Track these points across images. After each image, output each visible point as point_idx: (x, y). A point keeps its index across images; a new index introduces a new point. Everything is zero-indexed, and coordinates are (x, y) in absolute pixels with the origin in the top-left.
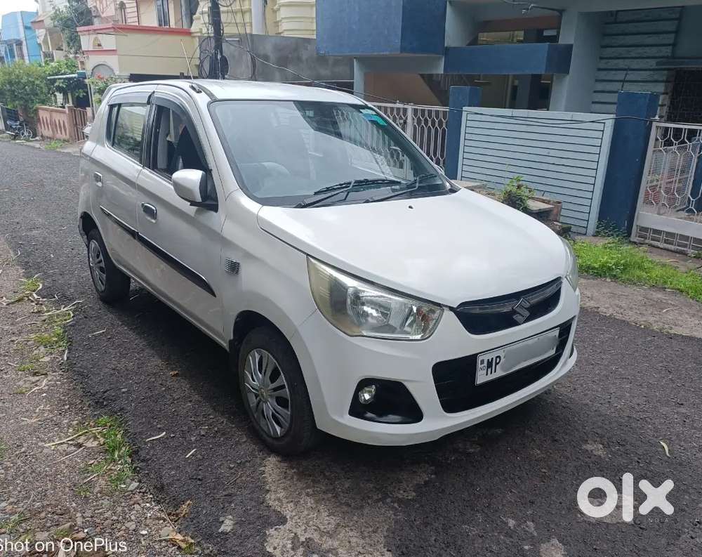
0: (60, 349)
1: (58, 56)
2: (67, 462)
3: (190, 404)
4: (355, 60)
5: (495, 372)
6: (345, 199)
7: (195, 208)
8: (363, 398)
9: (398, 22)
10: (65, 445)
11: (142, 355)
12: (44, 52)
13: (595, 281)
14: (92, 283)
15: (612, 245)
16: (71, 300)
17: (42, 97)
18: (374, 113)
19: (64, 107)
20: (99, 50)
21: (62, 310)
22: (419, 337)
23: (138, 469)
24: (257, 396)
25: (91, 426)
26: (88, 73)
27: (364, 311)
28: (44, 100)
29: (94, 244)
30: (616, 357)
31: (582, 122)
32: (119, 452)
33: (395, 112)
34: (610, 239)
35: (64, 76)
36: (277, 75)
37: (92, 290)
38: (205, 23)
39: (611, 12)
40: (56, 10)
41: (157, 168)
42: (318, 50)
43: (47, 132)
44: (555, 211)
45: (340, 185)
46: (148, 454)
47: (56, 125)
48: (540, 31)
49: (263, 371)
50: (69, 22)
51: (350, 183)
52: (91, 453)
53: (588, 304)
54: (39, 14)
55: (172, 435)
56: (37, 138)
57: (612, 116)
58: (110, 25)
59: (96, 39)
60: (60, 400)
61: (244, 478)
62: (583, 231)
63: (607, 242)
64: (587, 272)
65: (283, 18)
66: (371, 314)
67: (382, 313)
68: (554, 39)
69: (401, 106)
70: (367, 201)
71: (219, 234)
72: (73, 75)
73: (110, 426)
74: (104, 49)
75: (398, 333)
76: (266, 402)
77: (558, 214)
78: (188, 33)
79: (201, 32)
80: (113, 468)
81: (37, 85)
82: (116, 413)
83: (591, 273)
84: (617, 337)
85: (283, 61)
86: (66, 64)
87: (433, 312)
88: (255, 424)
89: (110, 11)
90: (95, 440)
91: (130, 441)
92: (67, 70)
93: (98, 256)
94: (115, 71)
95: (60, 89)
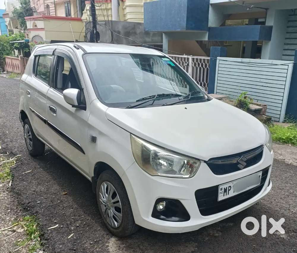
0: (8, 180)
1: (16, 31)
2: (7, 240)
3: (72, 210)
4: (163, 33)
5: (228, 194)
6: (152, 104)
7: (75, 109)
8: (159, 208)
9: (185, 15)
10: (7, 231)
11: (49, 184)
12: (9, 30)
13: (284, 146)
14: (26, 146)
15: (292, 127)
16: (15, 155)
17: (7, 52)
18: (169, 60)
19: (18, 57)
20: (35, 28)
21: (10, 160)
22: (188, 176)
23: (43, 244)
24: (105, 206)
25: (21, 221)
26: (30, 40)
27: (160, 163)
28: (8, 53)
29: (27, 126)
30: (293, 185)
31: (276, 65)
32: (34, 235)
33: (180, 59)
34: (291, 124)
35: (18, 42)
36: (124, 41)
37: (26, 150)
38: (88, 15)
39: (292, 9)
40: (15, 9)
41: (57, 88)
42: (145, 28)
43: (10, 70)
44: (263, 110)
45: (150, 97)
46: (48, 236)
47: (14, 66)
48: (257, 19)
49: (108, 193)
50: (22, 15)
51: (155, 96)
52: (20, 235)
53: (279, 158)
54: (7, 11)
55: (62, 226)
56: (5, 72)
57: (292, 62)
58: (41, 16)
59: (34, 23)
60: (6, 207)
61: (97, 249)
62: (278, 120)
63: (289, 125)
64: (279, 141)
65: (127, 13)
66: (164, 164)
67: (169, 163)
68: (263, 23)
69: (186, 56)
70: (164, 105)
71: (87, 122)
72: (23, 41)
73: (30, 221)
74: (38, 28)
75: (178, 175)
76: (110, 209)
77: (265, 111)
78: (80, 20)
79: (87, 19)
80: (31, 243)
81: (5, 46)
82: (34, 214)
83: (281, 142)
84: (294, 175)
85: (128, 34)
86: (20, 35)
87: (196, 163)
88: (105, 221)
89: (41, 9)
90: (22, 228)
91: (40, 229)
92: (20, 38)
93: (29, 133)
94: (43, 39)
95: (16, 48)
